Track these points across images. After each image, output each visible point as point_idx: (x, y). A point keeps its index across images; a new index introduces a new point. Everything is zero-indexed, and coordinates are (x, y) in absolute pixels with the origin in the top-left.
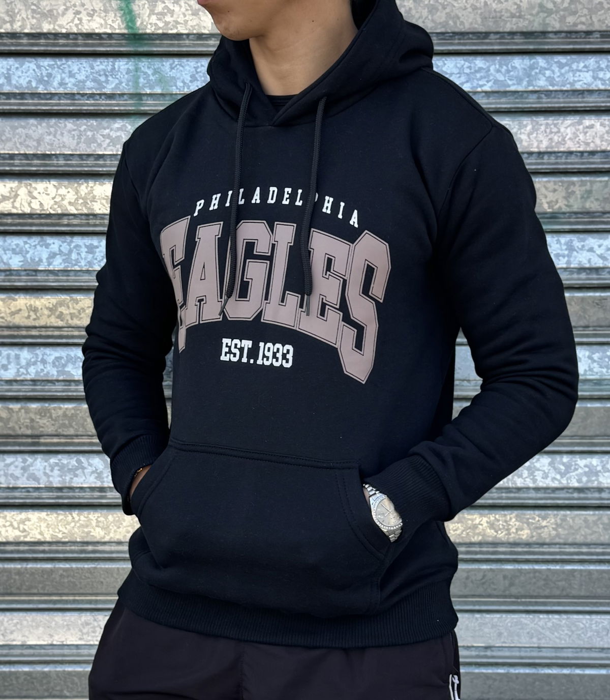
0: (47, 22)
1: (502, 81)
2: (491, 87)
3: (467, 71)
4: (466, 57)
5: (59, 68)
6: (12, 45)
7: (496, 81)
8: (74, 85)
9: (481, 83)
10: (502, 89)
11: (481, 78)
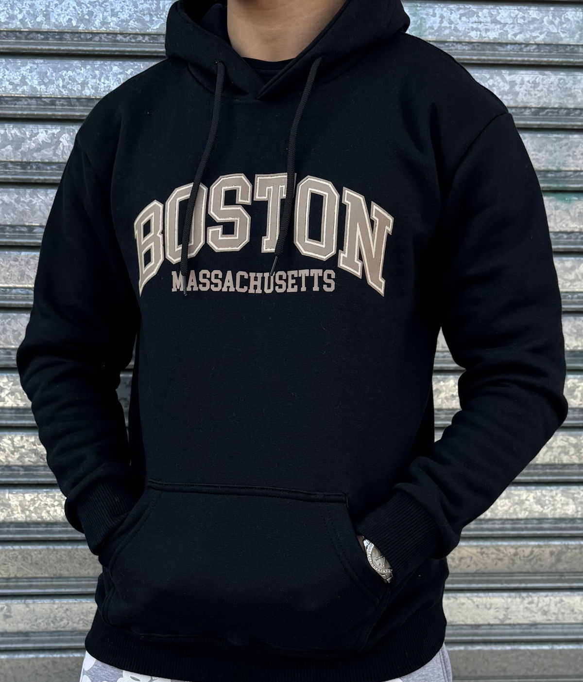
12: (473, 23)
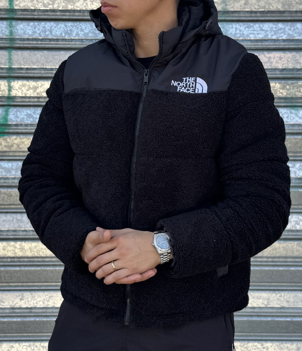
0: (70, 5)
1: (291, 34)
2: (286, 37)
3: (274, 29)
4: (274, 23)
5: (76, 27)
6: (53, 15)
7: (289, 34)
8: (83, 35)
9: (281, 35)
10: (291, 38)
11: (281, 33)
12: (251, 31)
